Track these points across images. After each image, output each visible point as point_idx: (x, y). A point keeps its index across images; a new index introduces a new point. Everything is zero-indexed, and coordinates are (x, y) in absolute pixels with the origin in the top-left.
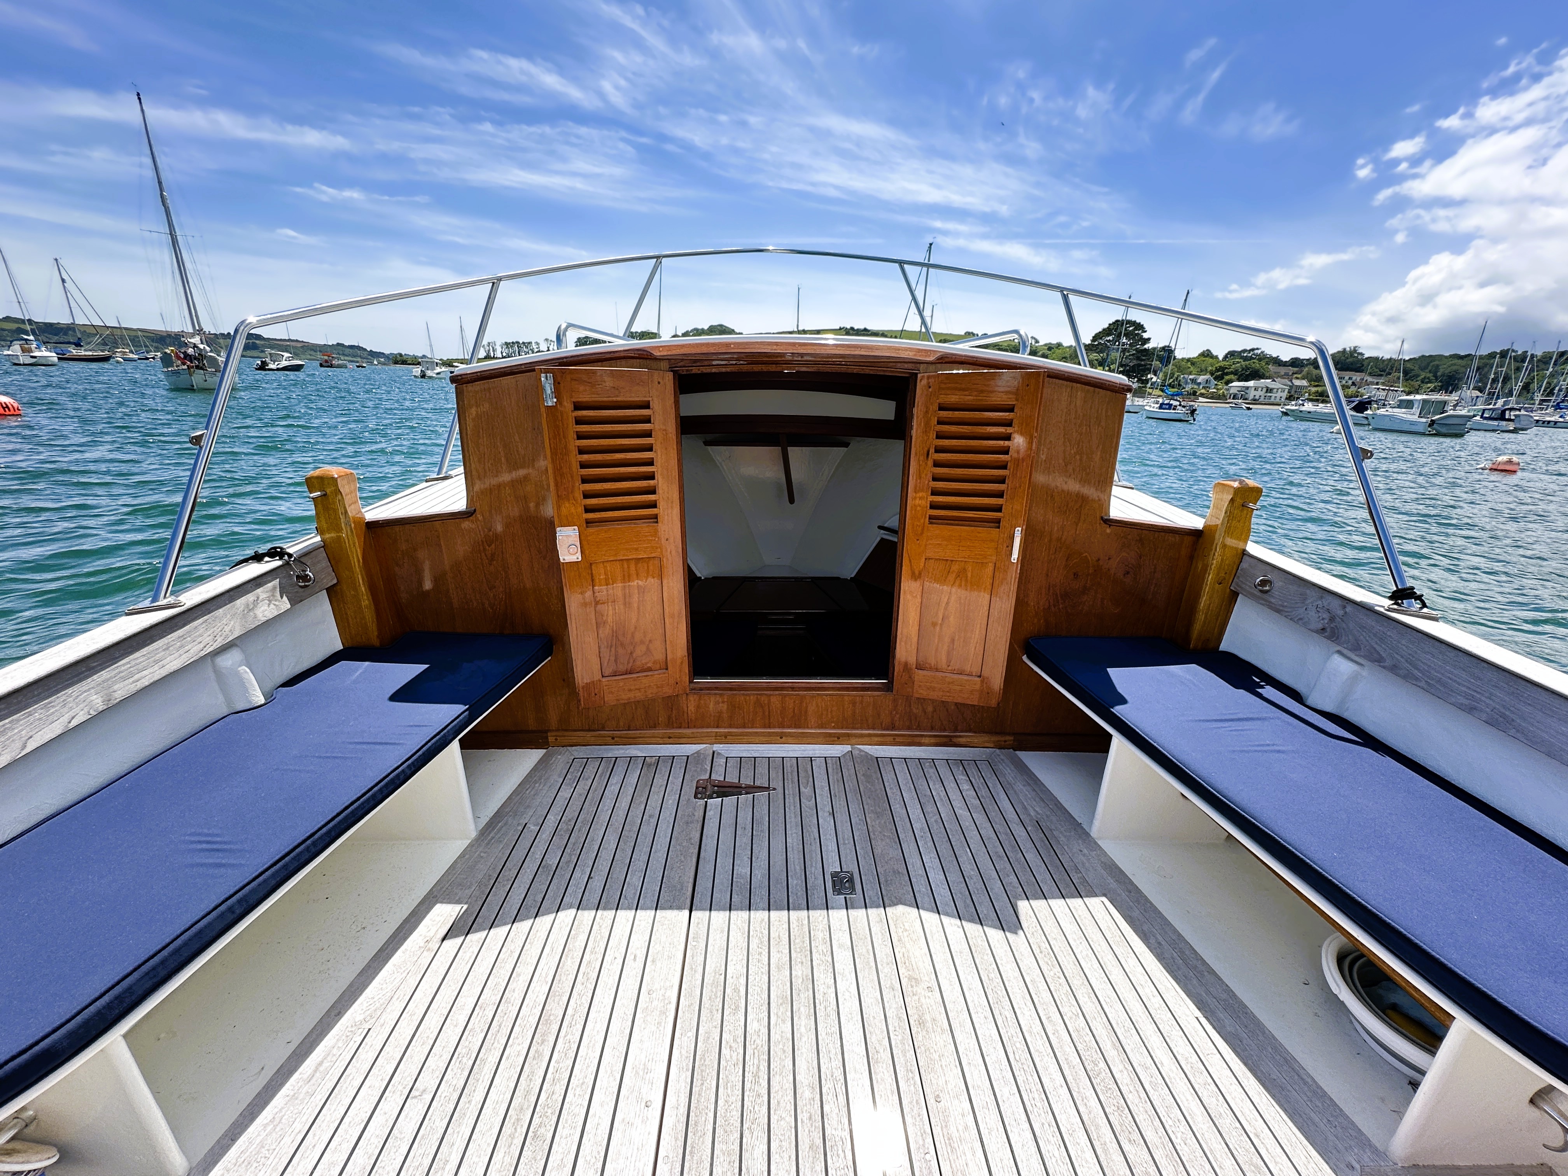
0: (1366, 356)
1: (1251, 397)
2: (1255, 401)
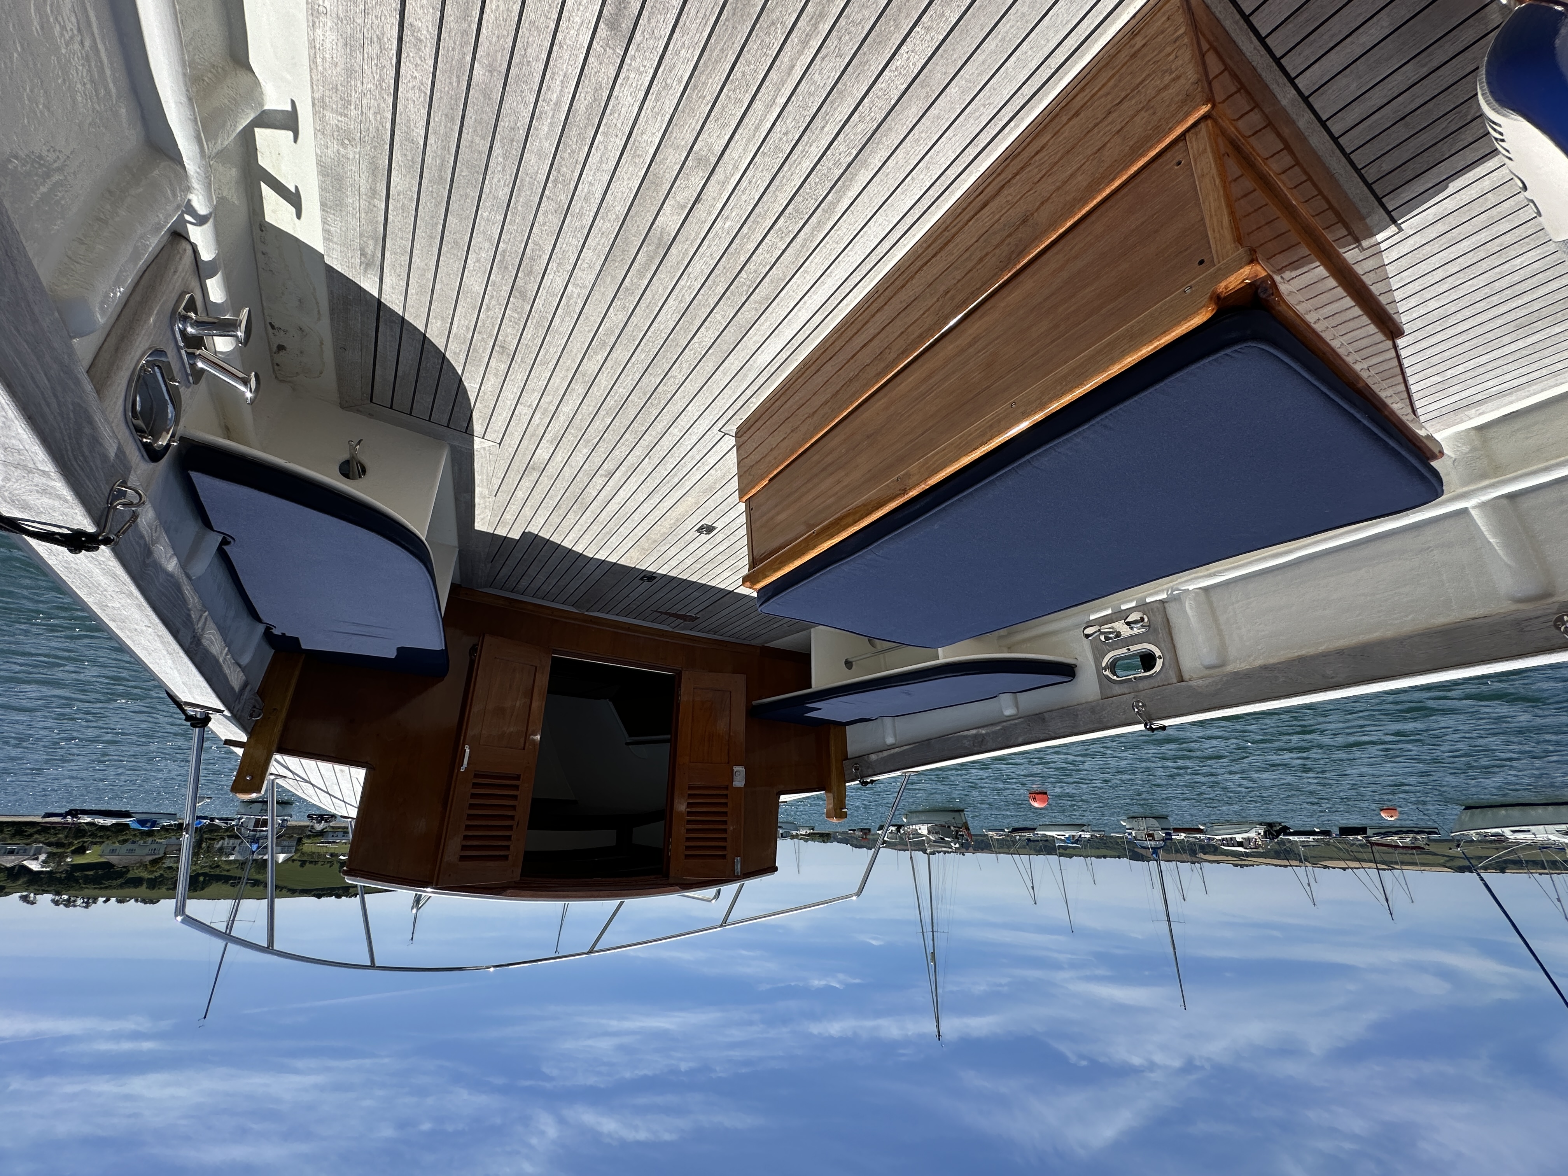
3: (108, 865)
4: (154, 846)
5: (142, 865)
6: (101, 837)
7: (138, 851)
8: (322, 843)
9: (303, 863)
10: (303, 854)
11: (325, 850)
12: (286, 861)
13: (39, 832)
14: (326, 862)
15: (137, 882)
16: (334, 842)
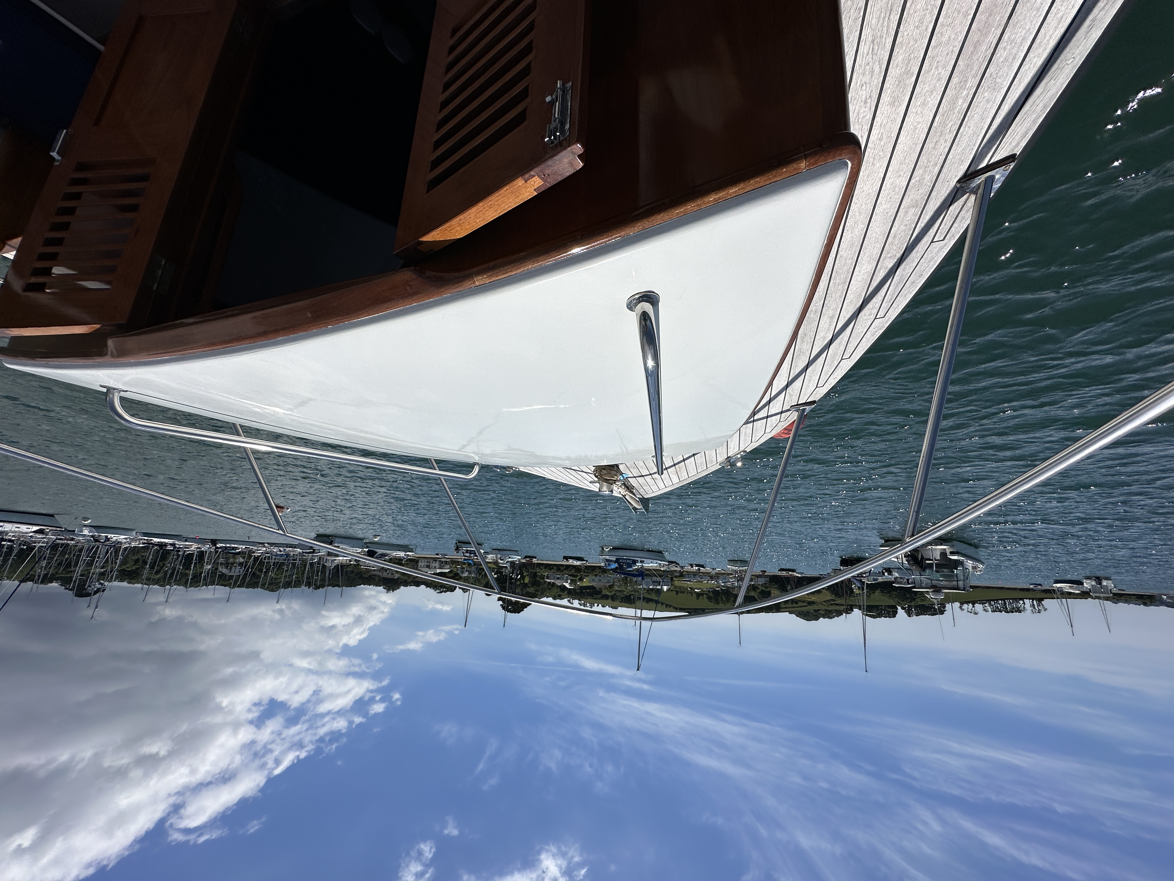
0: (382, 587)
1: (437, 562)
2: (435, 560)
3: (592, 587)
4: (608, 578)
5: (606, 588)
6: (587, 573)
7: (603, 581)
8: (684, 581)
9: (677, 593)
10: (675, 587)
11: (686, 585)
12: (668, 590)
13: (565, 569)
14: (688, 592)
15: (606, 597)
16: (689, 581)
